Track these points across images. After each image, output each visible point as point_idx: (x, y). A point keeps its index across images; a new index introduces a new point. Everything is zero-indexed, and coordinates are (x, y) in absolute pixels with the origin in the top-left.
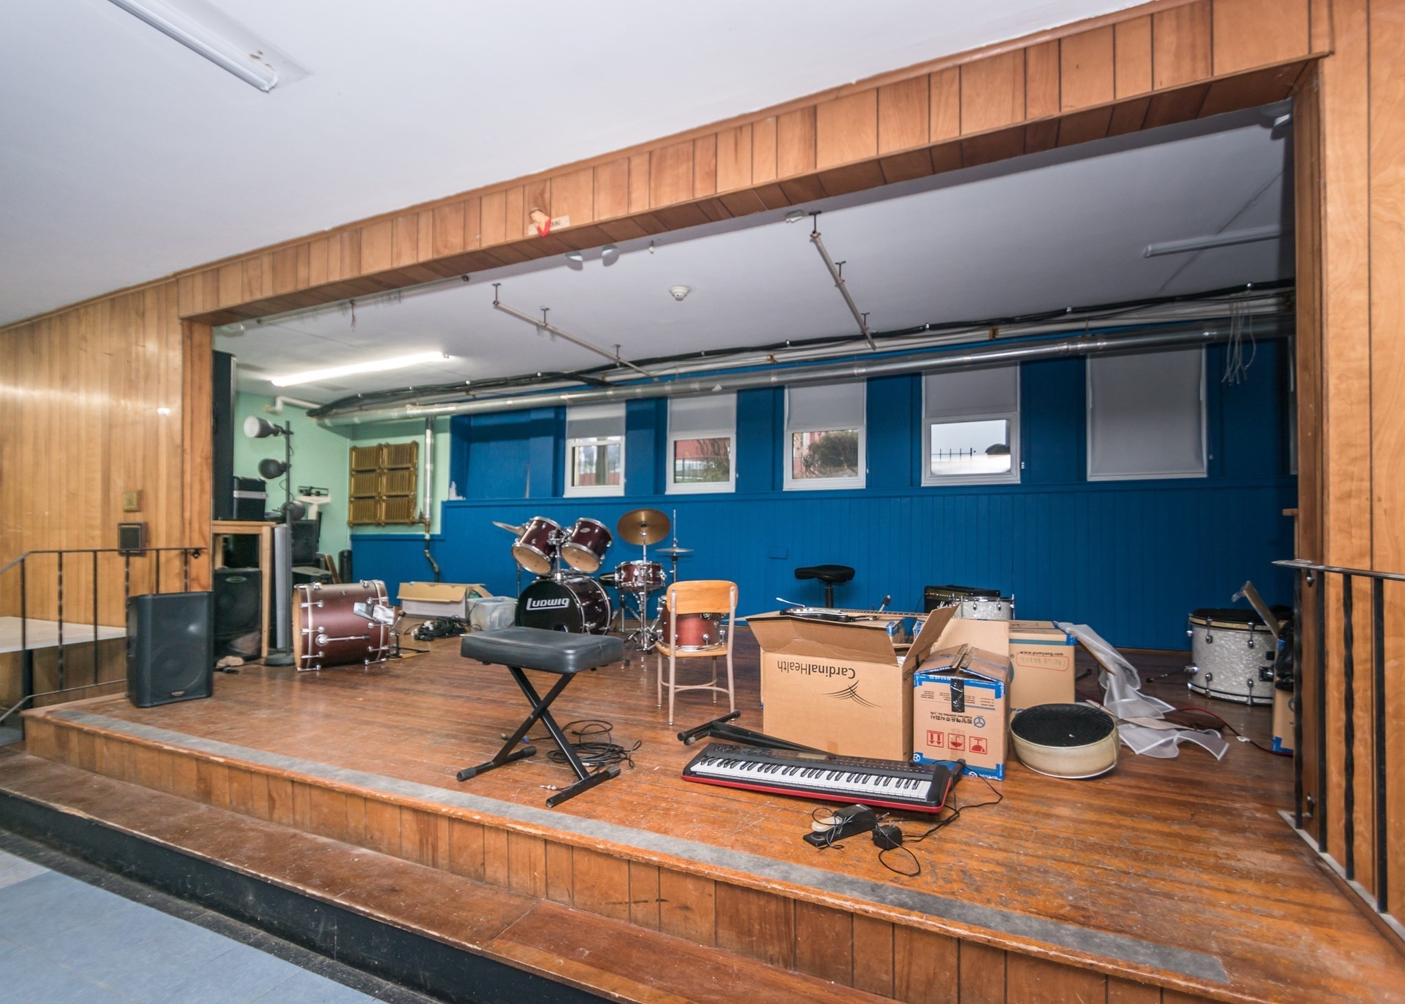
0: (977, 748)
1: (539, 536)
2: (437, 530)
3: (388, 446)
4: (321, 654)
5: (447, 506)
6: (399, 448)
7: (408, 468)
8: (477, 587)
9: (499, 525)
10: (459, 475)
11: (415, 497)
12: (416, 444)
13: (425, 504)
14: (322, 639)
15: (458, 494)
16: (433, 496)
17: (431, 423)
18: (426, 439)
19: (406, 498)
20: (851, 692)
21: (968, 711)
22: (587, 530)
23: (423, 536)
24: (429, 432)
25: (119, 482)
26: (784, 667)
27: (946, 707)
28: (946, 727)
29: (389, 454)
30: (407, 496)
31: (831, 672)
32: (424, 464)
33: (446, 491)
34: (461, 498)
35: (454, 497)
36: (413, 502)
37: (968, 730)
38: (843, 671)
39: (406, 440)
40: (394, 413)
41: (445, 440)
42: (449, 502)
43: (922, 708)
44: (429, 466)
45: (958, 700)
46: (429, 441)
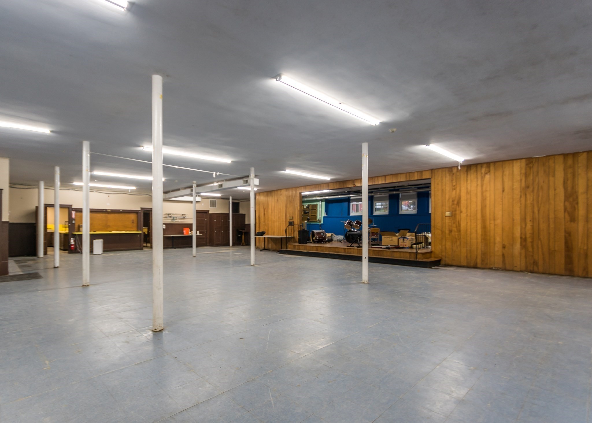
0: (406, 245)
1: (349, 223)
2: (322, 222)
3: (311, 205)
4: (317, 240)
5: (324, 217)
6: (313, 205)
7: (315, 210)
8: (333, 234)
9: (341, 221)
10: (327, 211)
11: (317, 216)
12: (317, 205)
13: (319, 217)
14: (318, 238)
15: (327, 215)
16: (321, 215)
17: (321, 200)
18: (320, 203)
19: (315, 216)
20: (392, 240)
21: (405, 241)
22: (357, 222)
23: (319, 224)
24: (320, 202)
25: (288, 215)
26: (385, 238)
27: (402, 241)
28: (402, 243)
29: (311, 206)
30: (315, 215)
31: (390, 238)
32: (319, 209)
33: (324, 214)
34: (327, 216)
35: (326, 216)
36: (316, 217)
37: (405, 243)
38: (391, 238)
39: (315, 203)
40: (314, 198)
41: (324, 203)
42: (325, 217)
43: (400, 241)
44: (320, 209)
45: (404, 240)
46: (320, 204)
